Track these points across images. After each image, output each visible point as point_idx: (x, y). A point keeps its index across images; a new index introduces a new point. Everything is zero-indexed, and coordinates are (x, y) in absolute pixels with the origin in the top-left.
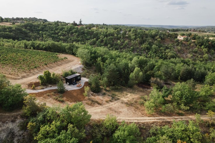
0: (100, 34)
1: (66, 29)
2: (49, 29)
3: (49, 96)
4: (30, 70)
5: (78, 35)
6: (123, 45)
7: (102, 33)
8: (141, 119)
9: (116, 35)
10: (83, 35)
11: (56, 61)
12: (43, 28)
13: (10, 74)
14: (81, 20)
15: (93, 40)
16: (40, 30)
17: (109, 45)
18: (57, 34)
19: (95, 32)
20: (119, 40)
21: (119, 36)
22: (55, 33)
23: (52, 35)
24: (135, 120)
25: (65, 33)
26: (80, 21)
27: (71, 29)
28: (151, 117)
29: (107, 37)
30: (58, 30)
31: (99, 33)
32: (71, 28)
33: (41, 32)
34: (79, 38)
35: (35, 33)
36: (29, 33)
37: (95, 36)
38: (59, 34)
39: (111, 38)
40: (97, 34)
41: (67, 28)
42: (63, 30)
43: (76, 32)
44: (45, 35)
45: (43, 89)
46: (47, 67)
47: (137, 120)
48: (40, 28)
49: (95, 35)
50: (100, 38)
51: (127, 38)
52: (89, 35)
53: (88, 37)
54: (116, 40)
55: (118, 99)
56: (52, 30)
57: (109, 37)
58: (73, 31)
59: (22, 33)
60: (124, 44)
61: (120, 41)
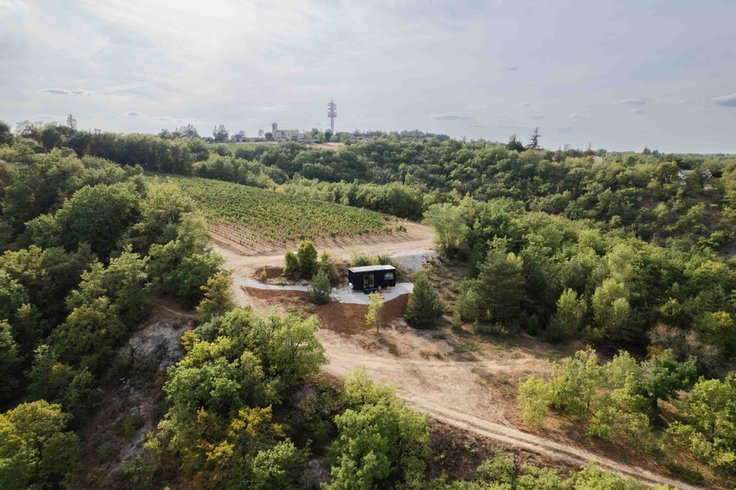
0: (590, 178)
1: (477, 160)
2: (427, 159)
3: (282, 301)
4: (285, 242)
5: (512, 179)
6: (676, 220)
7: (598, 176)
8: (487, 427)
9: (653, 184)
10: (529, 179)
11: (367, 232)
12: (412, 155)
13: (241, 243)
14: (536, 131)
15: (558, 196)
16: (401, 161)
17: (615, 219)
18: (448, 172)
19: (572, 172)
20: (666, 201)
21: (668, 187)
22: (442, 171)
23: (431, 175)
24: (464, 421)
25: (472, 171)
26: (533, 134)
27: (492, 160)
28: (534, 434)
29: (613, 190)
30: (453, 163)
31: (586, 174)
32: (493, 157)
33: (401, 166)
34: (511, 189)
35: (388, 167)
36: (371, 167)
37: (571, 184)
38: (453, 173)
39: (631, 195)
40: (579, 177)
41: (482, 158)
42: (469, 161)
43: (507, 168)
44: (411, 173)
45: (284, 285)
46: (335, 241)
47: (469, 423)
48: (402, 156)
49: (570, 181)
50: (586, 191)
51: (707, 196)
52: (551, 179)
53: (543, 188)
54: (651, 200)
55: (472, 359)
56: (435, 162)
57: (623, 191)
58: (498, 165)
59: (353, 167)
60: (683, 219)
61: (670, 206)
